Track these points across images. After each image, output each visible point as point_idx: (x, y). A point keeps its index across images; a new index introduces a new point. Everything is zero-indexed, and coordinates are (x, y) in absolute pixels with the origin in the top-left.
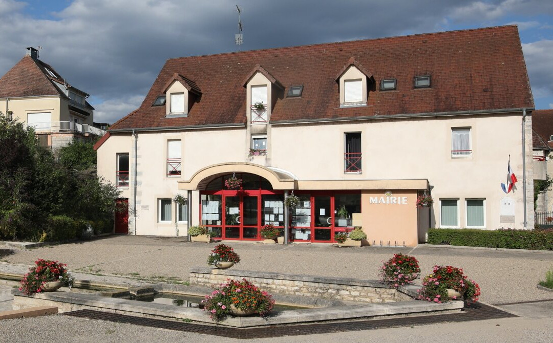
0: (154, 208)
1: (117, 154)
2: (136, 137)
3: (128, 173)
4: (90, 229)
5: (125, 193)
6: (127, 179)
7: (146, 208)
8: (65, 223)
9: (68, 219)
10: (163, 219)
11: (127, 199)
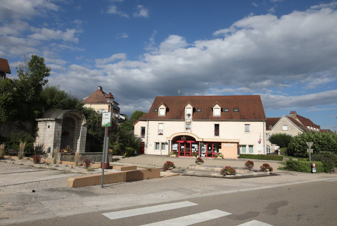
0: (154, 145)
1: (141, 127)
2: (148, 122)
3: (145, 134)
4: (136, 152)
5: (144, 140)
6: (144, 135)
7: (151, 145)
8: (131, 150)
9: (132, 149)
10: (156, 149)
11: (144, 142)
